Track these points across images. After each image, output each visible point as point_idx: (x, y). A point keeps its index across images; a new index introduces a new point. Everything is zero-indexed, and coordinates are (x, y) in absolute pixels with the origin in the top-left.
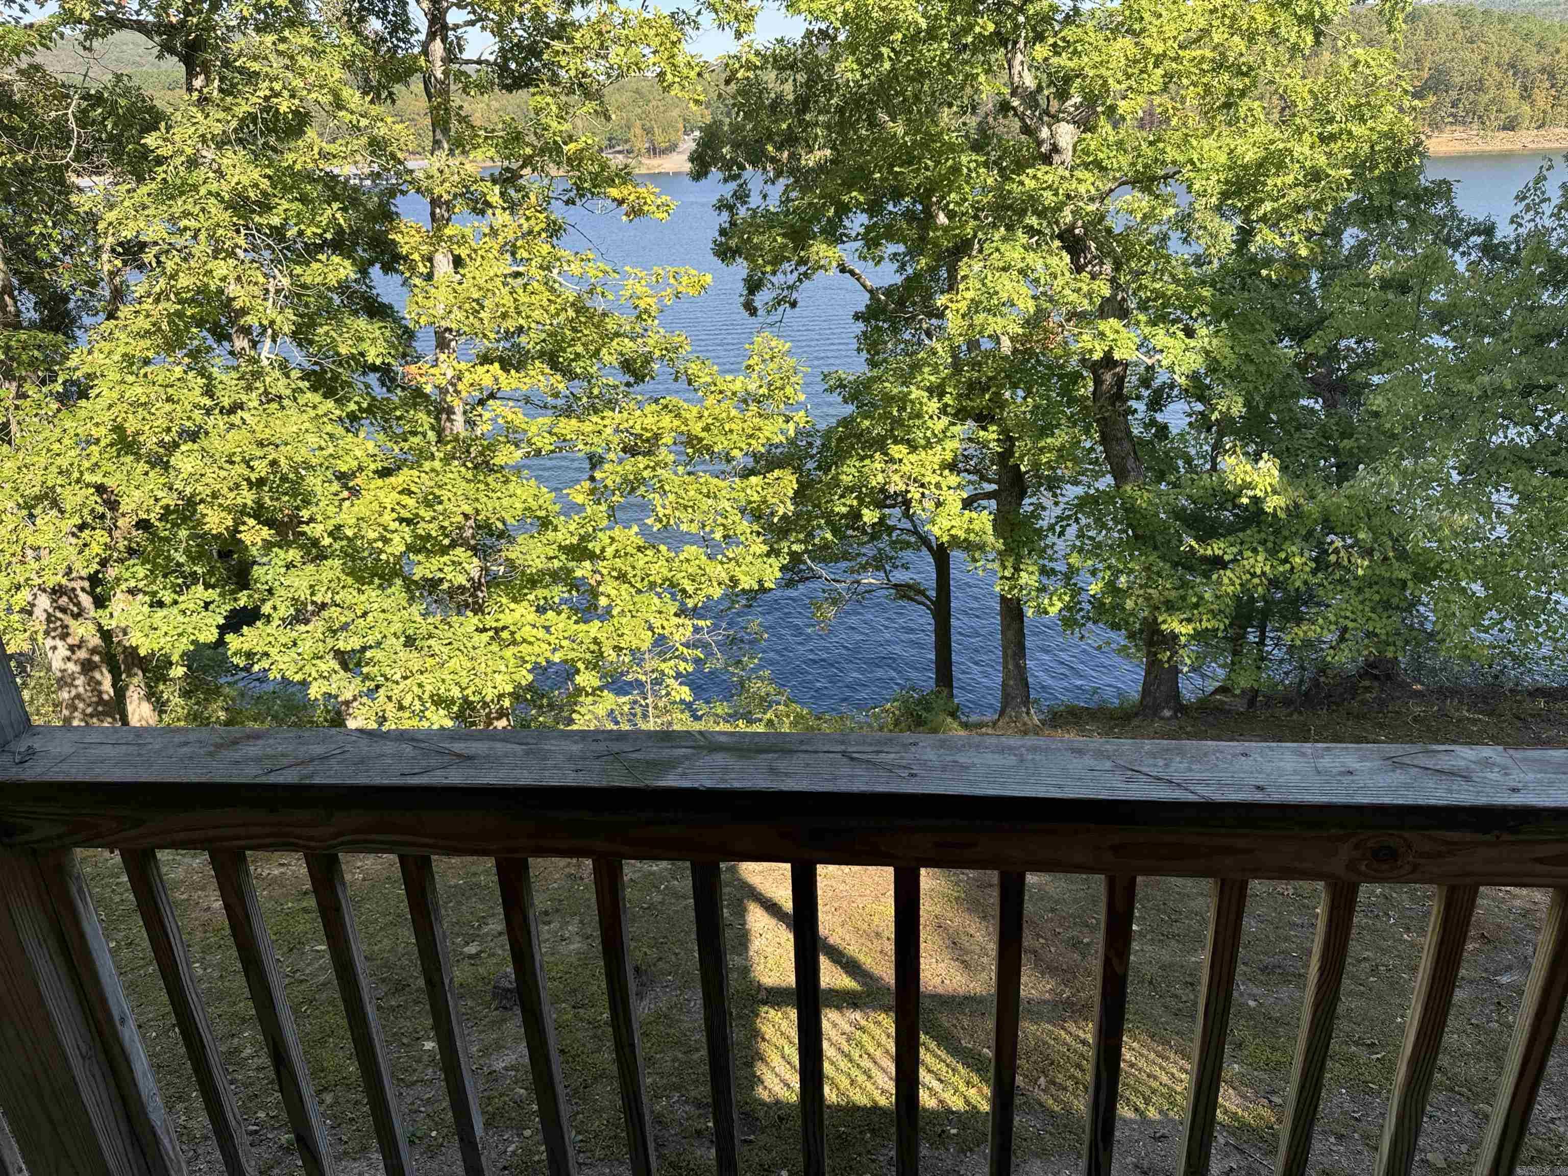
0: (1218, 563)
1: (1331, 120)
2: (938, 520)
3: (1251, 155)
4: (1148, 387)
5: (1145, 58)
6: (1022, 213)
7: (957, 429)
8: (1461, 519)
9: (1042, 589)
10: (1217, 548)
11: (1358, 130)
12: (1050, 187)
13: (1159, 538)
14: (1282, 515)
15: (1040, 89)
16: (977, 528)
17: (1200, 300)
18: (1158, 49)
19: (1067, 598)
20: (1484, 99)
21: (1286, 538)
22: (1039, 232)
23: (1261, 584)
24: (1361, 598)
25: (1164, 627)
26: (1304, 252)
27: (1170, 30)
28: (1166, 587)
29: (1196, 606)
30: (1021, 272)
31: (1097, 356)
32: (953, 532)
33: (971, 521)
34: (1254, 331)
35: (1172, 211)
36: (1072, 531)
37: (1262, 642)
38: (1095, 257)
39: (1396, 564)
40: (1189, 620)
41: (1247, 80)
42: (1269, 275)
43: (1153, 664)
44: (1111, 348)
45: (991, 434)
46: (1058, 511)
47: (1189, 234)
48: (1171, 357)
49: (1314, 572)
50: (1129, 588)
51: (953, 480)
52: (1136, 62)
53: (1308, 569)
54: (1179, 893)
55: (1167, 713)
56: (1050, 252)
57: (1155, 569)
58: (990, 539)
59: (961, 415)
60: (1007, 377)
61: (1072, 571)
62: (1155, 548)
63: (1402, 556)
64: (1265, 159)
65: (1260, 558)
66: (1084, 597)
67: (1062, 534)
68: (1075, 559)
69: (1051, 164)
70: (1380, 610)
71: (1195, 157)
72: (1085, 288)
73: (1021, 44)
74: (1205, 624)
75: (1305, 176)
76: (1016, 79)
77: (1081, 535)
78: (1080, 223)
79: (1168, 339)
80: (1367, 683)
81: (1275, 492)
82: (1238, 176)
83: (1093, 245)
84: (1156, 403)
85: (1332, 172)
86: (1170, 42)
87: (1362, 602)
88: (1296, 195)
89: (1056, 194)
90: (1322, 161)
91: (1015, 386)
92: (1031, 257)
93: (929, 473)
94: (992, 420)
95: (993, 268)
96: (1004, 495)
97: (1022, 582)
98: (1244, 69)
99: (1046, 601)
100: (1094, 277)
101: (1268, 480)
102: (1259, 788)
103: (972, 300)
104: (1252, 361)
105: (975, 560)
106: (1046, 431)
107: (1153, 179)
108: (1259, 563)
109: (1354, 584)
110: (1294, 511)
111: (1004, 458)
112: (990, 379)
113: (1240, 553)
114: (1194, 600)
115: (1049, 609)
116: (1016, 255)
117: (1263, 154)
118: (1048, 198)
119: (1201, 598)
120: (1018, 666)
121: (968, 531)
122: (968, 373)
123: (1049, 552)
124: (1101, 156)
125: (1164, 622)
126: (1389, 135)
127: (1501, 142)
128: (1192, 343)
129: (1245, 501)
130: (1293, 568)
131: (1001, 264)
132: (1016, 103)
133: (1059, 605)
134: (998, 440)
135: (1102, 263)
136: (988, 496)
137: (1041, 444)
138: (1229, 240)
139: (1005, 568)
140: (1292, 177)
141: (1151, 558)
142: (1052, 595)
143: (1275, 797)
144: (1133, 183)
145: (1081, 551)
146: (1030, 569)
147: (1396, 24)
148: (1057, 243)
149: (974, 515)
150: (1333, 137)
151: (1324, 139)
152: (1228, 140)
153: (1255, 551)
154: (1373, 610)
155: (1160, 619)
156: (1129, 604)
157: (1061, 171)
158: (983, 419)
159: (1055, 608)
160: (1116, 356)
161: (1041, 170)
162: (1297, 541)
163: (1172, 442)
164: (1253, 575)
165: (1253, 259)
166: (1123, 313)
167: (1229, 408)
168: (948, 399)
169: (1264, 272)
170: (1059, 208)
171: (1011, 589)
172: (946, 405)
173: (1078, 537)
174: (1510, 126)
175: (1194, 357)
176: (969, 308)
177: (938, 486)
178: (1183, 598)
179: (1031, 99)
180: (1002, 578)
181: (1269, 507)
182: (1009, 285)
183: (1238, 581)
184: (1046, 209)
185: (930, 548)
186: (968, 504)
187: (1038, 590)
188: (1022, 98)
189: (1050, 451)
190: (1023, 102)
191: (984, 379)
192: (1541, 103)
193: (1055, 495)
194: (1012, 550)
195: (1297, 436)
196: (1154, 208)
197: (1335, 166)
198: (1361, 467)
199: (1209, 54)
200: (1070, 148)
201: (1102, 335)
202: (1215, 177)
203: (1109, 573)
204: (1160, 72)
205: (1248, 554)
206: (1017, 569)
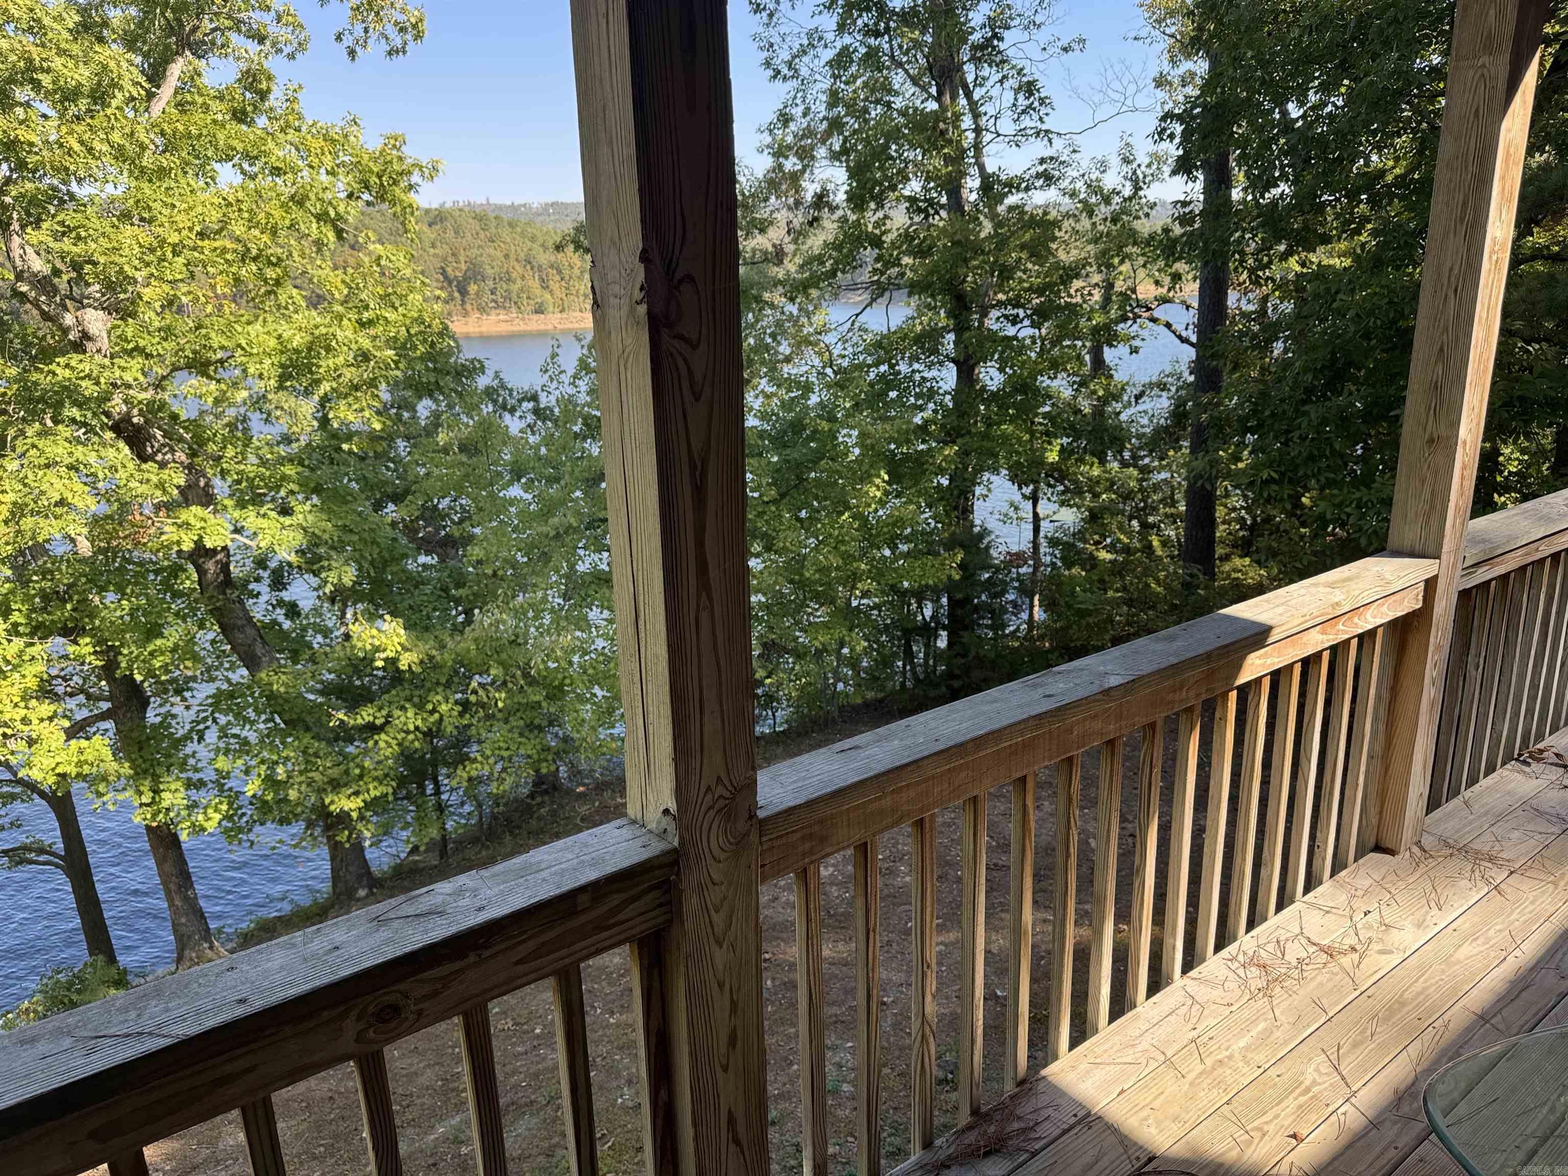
0: (372, 729)
1: (367, 307)
2: (35, 760)
3: (298, 341)
4: (265, 568)
5: (162, 248)
6: (59, 405)
7: (35, 650)
8: (566, 639)
9: (192, 806)
10: (366, 715)
11: (390, 315)
12: (88, 376)
13: (309, 719)
14: (416, 669)
15: (57, 272)
16: (90, 758)
17: (284, 478)
18: (174, 238)
19: (224, 807)
20: (515, 288)
21: (429, 690)
22: (84, 424)
23: (417, 739)
24: (508, 727)
25: (332, 808)
26: (377, 426)
27: (182, 220)
28: (327, 766)
29: (361, 777)
30: (71, 467)
31: (188, 546)
32: (59, 770)
33: (81, 751)
34: (346, 502)
35: (245, 394)
36: (212, 736)
37: (437, 792)
38: (164, 445)
39: (530, 690)
40: (356, 794)
41: (278, 270)
42: (350, 449)
43: (335, 847)
44: (201, 537)
45: (85, 647)
46: (191, 715)
47: (269, 415)
48: (268, 538)
49: (461, 715)
50: (289, 777)
51: (46, 709)
52: (152, 250)
53: (455, 713)
54: (406, 1076)
55: (362, 893)
56: (104, 444)
57: (311, 751)
58: (111, 766)
59: (40, 631)
60: (89, 581)
61: (223, 775)
62: (308, 729)
63: (532, 682)
64: (312, 343)
65: (410, 714)
66: (243, 801)
67: (201, 739)
68: (222, 763)
69: (84, 352)
70: (527, 734)
71: (243, 343)
72: (155, 479)
73: (16, 226)
74: (373, 793)
75: (355, 358)
76: (18, 262)
77: (224, 733)
78: (135, 411)
79: (260, 520)
80: (539, 799)
81: (405, 649)
82: (291, 359)
83: (158, 434)
84: (278, 582)
85: (378, 354)
86: (185, 233)
87: (510, 731)
88: (349, 374)
89: (98, 383)
90: (366, 344)
91: (102, 589)
92: (79, 452)
93: (9, 707)
94: (83, 632)
95: (33, 466)
96: (120, 713)
97: (165, 804)
98: (274, 260)
99: (201, 817)
100: (163, 465)
101: (396, 640)
102: (242, 1001)
103: (15, 504)
104: (351, 531)
105: (100, 795)
106: (153, 631)
107: (208, 363)
108: (410, 719)
109: (499, 715)
110: (429, 664)
111: (109, 669)
112: (70, 586)
113: (389, 715)
114: (357, 771)
115: (206, 825)
116: (60, 450)
117: (309, 338)
118: (88, 388)
119: (362, 768)
120: (186, 899)
121: (80, 764)
122: (38, 583)
123: (192, 761)
124: (142, 343)
125: (332, 802)
126: (420, 320)
127: (535, 323)
128: (287, 521)
129: (380, 664)
130: (442, 716)
131: (43, 461)
132: (24, 288)
133: (217, 817)
134: (95, 653)
135: (172, 451)
136: (103, 717)
137: (151, 647)
138: (309, 417)
139: (140, 793)
140: (341, 359)
141: (305, 741)
142: (206, 808)
143: (258, 1004)
144: (189, 366)
145: (227, 752)
146: (173, 787)
147: (409, 227)
148: (109, 435)
149: (84, 743)
150: (371, 323)
151: (362, 324)
152: (274, 325)
153: (403, 708)
154: (521, 735)
155: (327, 801)
156: (293, 794)
157: (98, 358)
158: (71, 632)
159: (213, 821)
160: (209, 544)
161: (74, 359)
162: (440, 689)
163: (307, 617)
164: (408, 732)
165: (334, 435)
166: (207, 499)
167: (340, 579)
168: (16, 617)
169: (345, 447)
170: (106, 398)
171: (154, 815)
172: (16, 625)
173: (220, 738)
174: (539, 310)
175: (292, 534)
176: (12, 513)
177: (25, 721)
178: (347, 772)
179: (44, 284)
180: (141, 805)
181: (403, 665)
182: (58, 484)
183: (394, 742)
184: (89, 399)
185: (42, 795)
186: (72, 733)
187: (188, 807)
188: (30, 283)
189: (162, 653)
190: (33, 286)
191: (62, 588)
192: (557, 293)
193: (184, 699)
194: (145, 772)
195: (417, 592)
196: (225, 392)
197: (379, 348)
198: (476, 611)
199: (229, 245)
200: (105, 335)
201: (187, 525)
202: (268, 362)
203: (264, 767)
204: (181, 260)
205: (396, 713)
206: (156, 791)
